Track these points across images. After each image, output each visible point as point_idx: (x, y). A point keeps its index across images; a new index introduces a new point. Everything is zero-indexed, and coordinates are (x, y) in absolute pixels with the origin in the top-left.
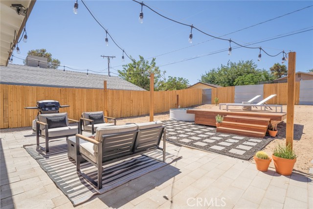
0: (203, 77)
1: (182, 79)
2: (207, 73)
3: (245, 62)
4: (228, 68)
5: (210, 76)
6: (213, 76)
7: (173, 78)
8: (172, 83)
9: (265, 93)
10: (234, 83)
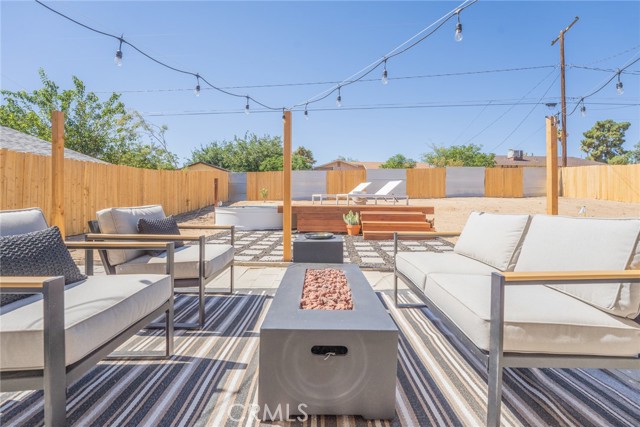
0: (196, 153)
2: (205, 147)
3: (272, 138)
4: (246, 143)
5: (210, 153)
6: (216, 155)
9: (328, 183)
10: (261, 168)
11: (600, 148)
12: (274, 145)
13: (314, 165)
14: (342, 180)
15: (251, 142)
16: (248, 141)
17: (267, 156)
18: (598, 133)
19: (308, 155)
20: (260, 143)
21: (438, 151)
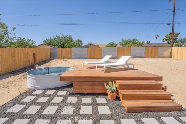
0: (44, 41)
1: (30, 40)
2: (47, 39)
3: (69, 36)
4: (60, 37)
5: (49, 41)
6: (51, 41)
7: (23, 38)
8: (22, 42)
9: (88, 52)
10: (65, 46)
11: (170, 41)
12: (69, 38)
13: (83, 45)
14: (93, 51)
15: (62, 37)
16: (61, 37)
17: (67, 42)
18: (170, 36)
19: (81, 42)
20: (65, 38)
21: (124, 41)
